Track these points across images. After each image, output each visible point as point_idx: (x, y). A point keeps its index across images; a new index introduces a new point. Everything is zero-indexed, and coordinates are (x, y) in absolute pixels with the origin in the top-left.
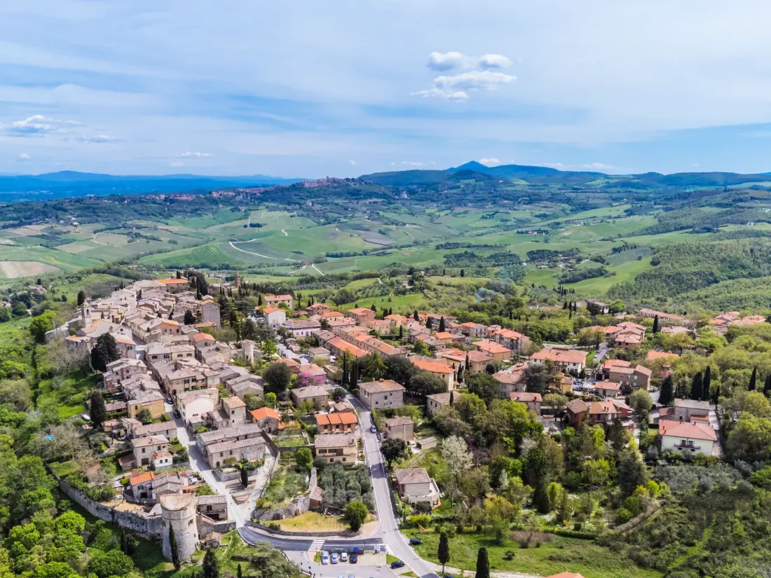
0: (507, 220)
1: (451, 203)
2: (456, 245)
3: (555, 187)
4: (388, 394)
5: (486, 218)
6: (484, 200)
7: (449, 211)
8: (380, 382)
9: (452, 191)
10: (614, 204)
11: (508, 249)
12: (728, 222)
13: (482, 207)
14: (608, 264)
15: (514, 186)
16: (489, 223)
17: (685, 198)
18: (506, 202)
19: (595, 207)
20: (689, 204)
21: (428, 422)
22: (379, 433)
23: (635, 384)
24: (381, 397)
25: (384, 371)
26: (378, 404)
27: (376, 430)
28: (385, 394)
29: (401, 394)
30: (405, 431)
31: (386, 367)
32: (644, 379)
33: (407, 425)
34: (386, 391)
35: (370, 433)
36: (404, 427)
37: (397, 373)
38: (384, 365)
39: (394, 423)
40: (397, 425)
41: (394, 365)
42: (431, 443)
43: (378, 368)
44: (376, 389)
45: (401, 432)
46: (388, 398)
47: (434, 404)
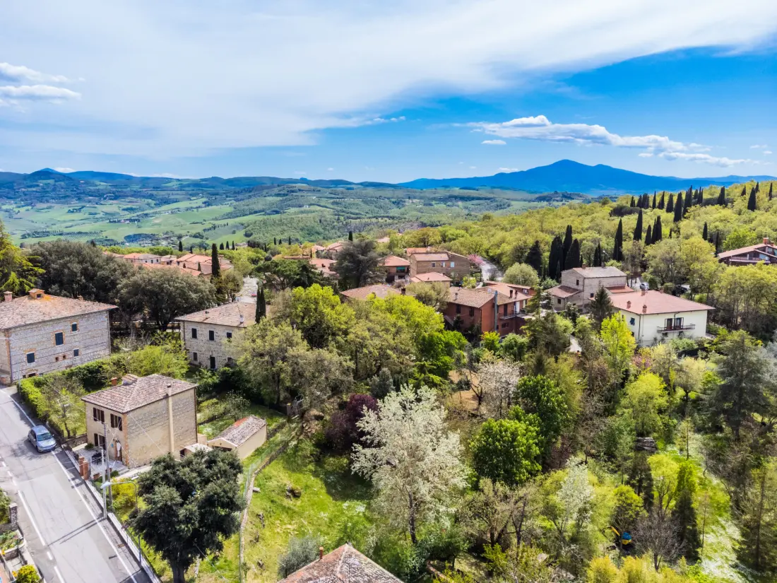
0: (96, 214)
1: (31, 199)
2: (46, 234)
3: (136, 187)
4: (65, 328)
5: (73, 212)
6: (68, 196)
7: (30, 207)
8: (31, 298)
9: (30, 189)
10: (192, 198)
11: (104, 234)
12: (289, 206)
13: (67, 203)
14: (207, 239)
15: (96, 186)
16: (76, 216)
17: (250, 192)
18: (91, 198)
19: (176, 201)
20: (254, 195)
21: (210, 381)
22: (70, 450)
23: (452, 274)
24: (44, 339)
25: (33, 279)
26: (36, 360)
27: (52, 439)
28: (57, 329)
29: (103, 324)
30: (173, 416)
31: (36, 269)
32: (463, 265)
33: (176, 397)
34: (59, 317)
35: (31, 459)
36: (168, 406)
37: (73, 281)
38: (31, 264)
39: (131, 399)
40: (143, 404)
41: (61, 261)
42: (251, 434)
43: (14, 271)
44: (20, 317)
45: (159, 424)
46: (66, 339)
47: (203, 333)
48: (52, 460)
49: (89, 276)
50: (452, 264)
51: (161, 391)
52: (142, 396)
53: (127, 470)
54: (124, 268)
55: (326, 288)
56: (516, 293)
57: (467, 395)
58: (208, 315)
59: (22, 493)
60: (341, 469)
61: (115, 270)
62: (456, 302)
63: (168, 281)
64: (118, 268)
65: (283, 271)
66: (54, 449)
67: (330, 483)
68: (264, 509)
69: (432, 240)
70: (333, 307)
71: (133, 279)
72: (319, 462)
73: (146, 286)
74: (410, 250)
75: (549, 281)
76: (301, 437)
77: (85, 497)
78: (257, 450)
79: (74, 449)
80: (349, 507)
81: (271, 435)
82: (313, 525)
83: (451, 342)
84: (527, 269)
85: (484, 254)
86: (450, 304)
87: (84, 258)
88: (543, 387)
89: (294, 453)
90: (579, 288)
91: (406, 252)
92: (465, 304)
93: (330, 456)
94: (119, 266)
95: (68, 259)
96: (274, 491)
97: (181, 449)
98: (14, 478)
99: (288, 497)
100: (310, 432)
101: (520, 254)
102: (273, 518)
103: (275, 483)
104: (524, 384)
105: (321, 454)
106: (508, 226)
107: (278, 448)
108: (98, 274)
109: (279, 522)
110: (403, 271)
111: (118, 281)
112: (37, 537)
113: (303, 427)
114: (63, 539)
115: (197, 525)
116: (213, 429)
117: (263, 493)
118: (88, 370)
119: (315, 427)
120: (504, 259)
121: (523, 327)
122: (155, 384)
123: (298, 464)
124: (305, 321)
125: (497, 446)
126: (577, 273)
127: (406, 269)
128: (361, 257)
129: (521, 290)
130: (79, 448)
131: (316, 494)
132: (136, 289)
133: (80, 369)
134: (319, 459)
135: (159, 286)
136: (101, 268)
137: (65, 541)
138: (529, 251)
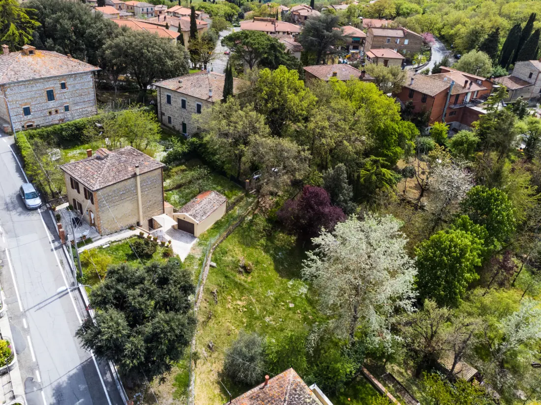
4: (55, 86)
8: (24, 53)
21: (180, 149)
22: (54, 210)
23: (405, 51)
24: (37, 96)
25: (31, 31)
26: (32, 113)
27: (38, 198)
28: (48, 86)
29: (89, 83)
30: (142, 192)
31: (33, 21)
32: (416, 44)
33: (145, 176)
34: (48, 76)
35: (20, 215)
36: (136, 183)
37: (66, 37)
38: (28, 17)
39: (101, 176)
40: (112, 183)
41: (54, 16)
42: (212, 210)
43: (14, 23)
44: (13, 73)
45: (129, 199)
46: (57, 96)
47: (177, 102)
48: (37, 220)
49: (80, 33)
50: (406, 42)
51: (130, 169)
52: (112, 174)
53: (100, 237)
54: (109, 27)
55: (292, 71)
56: (471, 84)
57: (411, 183)
58: (181, 85)
59: (9, 251)
60: (289, 245)
61: (101, 29)
62: (411, 87)
63: (147, 46)
64: (104, 27)
65: (252, 44)
66: (40, 207)
67: (279, 259)
68: (218, 285)
69: (387, 12)
70: (296, 91)
71: (117, 40)
72: (270, 237)
73: (127, 49)
74: (366, 21)
75: (500, 70)
76: (256, 212)
77: (62, 262)
78: (217, 223)
79: (58, 208)
80: (293, 286)
81: (230, 207)
82: (260, 303)
83: (405, 133)
84: (483, 56)
85: (436, 32)
86: (405, 88)
87: (74, 15)
88: (496, 200)
89: (249, 228)
90: (530, 81)
91: (362, 22)
92: (420, 90)
93: (280, 232)
94: (105, 26)
95: (60, 14)
96: (228, 266)
97: (150, 218)
98: (4, 235)
99: (240, 272)
100: (264, 206)
101: (474, 38)
102: (226, 293)
103: (230, 258)
104: (477, 194)
105: (272, 229)
106: (461, 4)
107: (235, 223)
108: (87, 31)
109: (230, 297)
110: (357, 42)
111: (104, 41)
112: (17, 301)
113: (258, 202)
114: (37, 307)
115: (143, 359)
116: (180, 197)
117: (218, 267)
118: (75, 127)
119: (268, 202)
120: (458, 41)
121: (475, 122)
122: (125, 161)
123: (251, 238)
124: (269, 105)
125: (444, 260)
126: (532, 65)
127: (361, 40)
128: (326, 33)
129: (476, 81)
130: (62, 207)
131: (265, 270)
132: (119, 51)
133: (69, 125)
134: (271, 234)
135: (139, 50)
136: (90, 26)
137: (40, 309)
138: (486, 37)
